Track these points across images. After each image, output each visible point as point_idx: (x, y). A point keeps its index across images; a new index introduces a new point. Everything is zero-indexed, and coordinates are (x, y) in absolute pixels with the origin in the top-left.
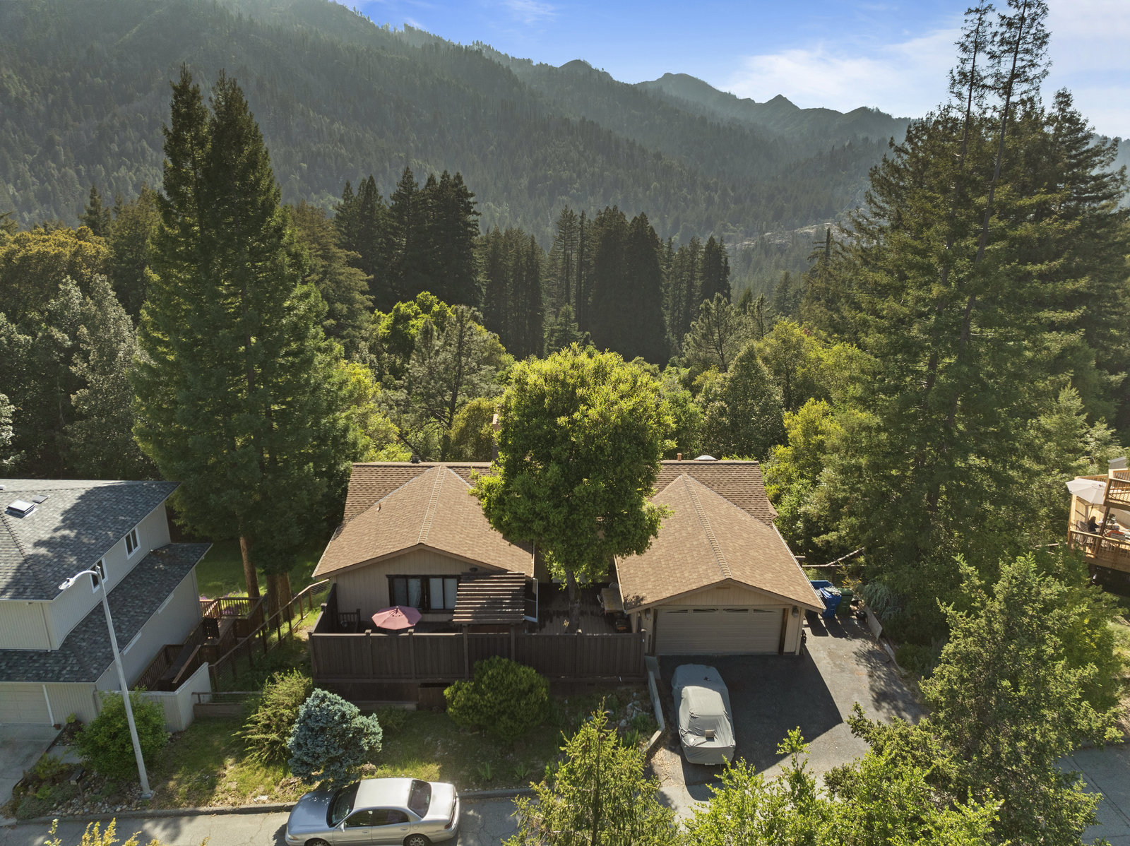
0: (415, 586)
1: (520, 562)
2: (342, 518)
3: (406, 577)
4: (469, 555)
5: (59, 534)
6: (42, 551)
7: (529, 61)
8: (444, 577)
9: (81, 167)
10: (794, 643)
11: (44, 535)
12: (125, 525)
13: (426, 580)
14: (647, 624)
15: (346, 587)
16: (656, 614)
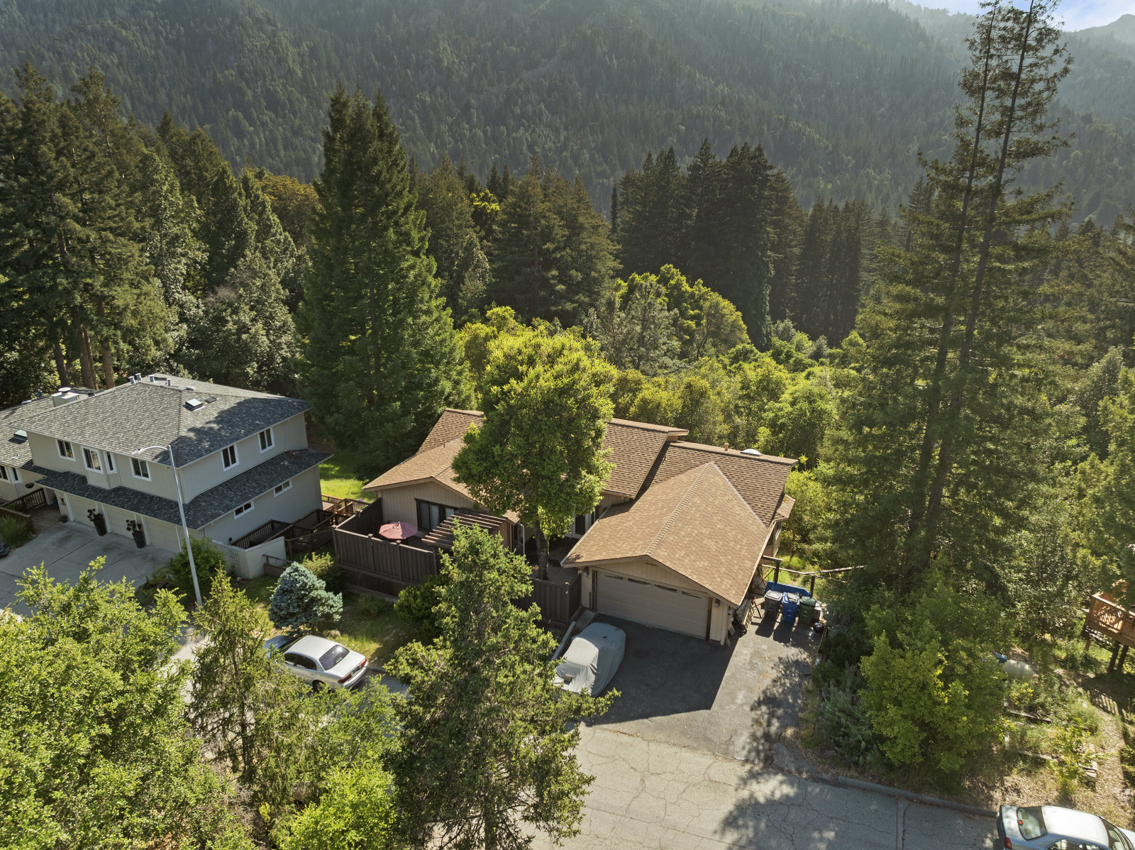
0: (435, 511)
2: (417, 450)
3: (428, 503)
5: (208, 425)
6: (191, 435)
8: (455, 509)
9: (488, 128)
10: (719, 633)
11: (198, 425)
12: (257, 427)
13: (442, 509)
14: (587, 581)
15: (390, 503)
16: (595, 574)
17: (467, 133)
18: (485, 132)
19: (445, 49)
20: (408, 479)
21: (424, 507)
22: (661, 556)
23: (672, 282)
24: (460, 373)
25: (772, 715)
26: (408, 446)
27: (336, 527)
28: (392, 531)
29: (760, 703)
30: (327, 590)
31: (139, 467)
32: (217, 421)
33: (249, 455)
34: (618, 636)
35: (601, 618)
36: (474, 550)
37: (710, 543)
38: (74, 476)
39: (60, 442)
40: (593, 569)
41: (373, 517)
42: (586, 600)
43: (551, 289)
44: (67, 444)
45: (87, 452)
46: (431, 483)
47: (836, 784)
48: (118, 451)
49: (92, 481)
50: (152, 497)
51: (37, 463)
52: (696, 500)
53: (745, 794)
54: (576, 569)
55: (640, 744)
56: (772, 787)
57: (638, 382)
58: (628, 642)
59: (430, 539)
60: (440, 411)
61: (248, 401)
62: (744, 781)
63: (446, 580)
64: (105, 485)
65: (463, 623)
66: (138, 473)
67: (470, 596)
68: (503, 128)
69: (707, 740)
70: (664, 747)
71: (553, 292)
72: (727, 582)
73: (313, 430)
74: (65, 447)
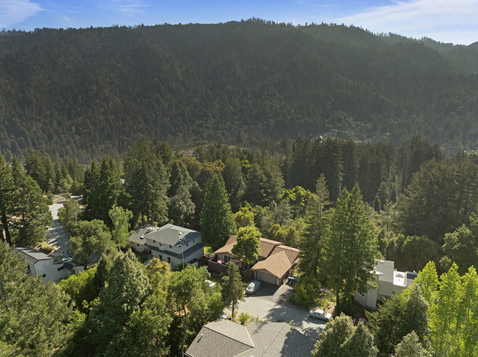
2: (225, 245)
6: (180, 240)
10: (278, 284)
11: (182, 238)
12: (193, 239)
13: (229, 258)
14: (255, 273)
15: (219, 256)
16: (256, 272)
17: (246, 102)
18: (253, 102)
19: (238, 68)
20: (223, 252)
21: (226, 258)
22: (268, 269)
23: (298, 192)
24: (234, 227)
25: (283, 297)
26: (222, 244)
27: (209, 260)
28: (220, 262)
29: (281, 295)
30: (208, 272)
31: (171, 247)
32: (185, 237)
33: (191, 244)
34: (259, 283)
35: (257, 280)
36: (232, 265)
37: (278, 267)
38: (156, 247)
39: (154, 240)
40: (256, 271)
41: (216, 258)
42: (255, 277)
43: (262, 195)
44: (155, 241)
45: (160, 243)
46: (227, 253)
47: (290, 307)
48: (167, 243)
49: (160, 249)
50: (173, 253)
51: (147, 244)
52: (277, 259)
54: (253, 271)
55: (260, 300)
56: (278, 307)
57: (278, 227)
58: (261, 285)
59: (227, 264)
60: (230, 236)
61: (190, 233)
62: (274, 306)
63: (229, 268)
64: (163, 250)
65: (231, 273)
66: (170, 248)
67: (232, 270)
68: (260, 100)
69: (271, 300)
70: (264, 301)
71: (262, 196)
72: (279, 274)
73: (203, 240)
74: (154, 242)
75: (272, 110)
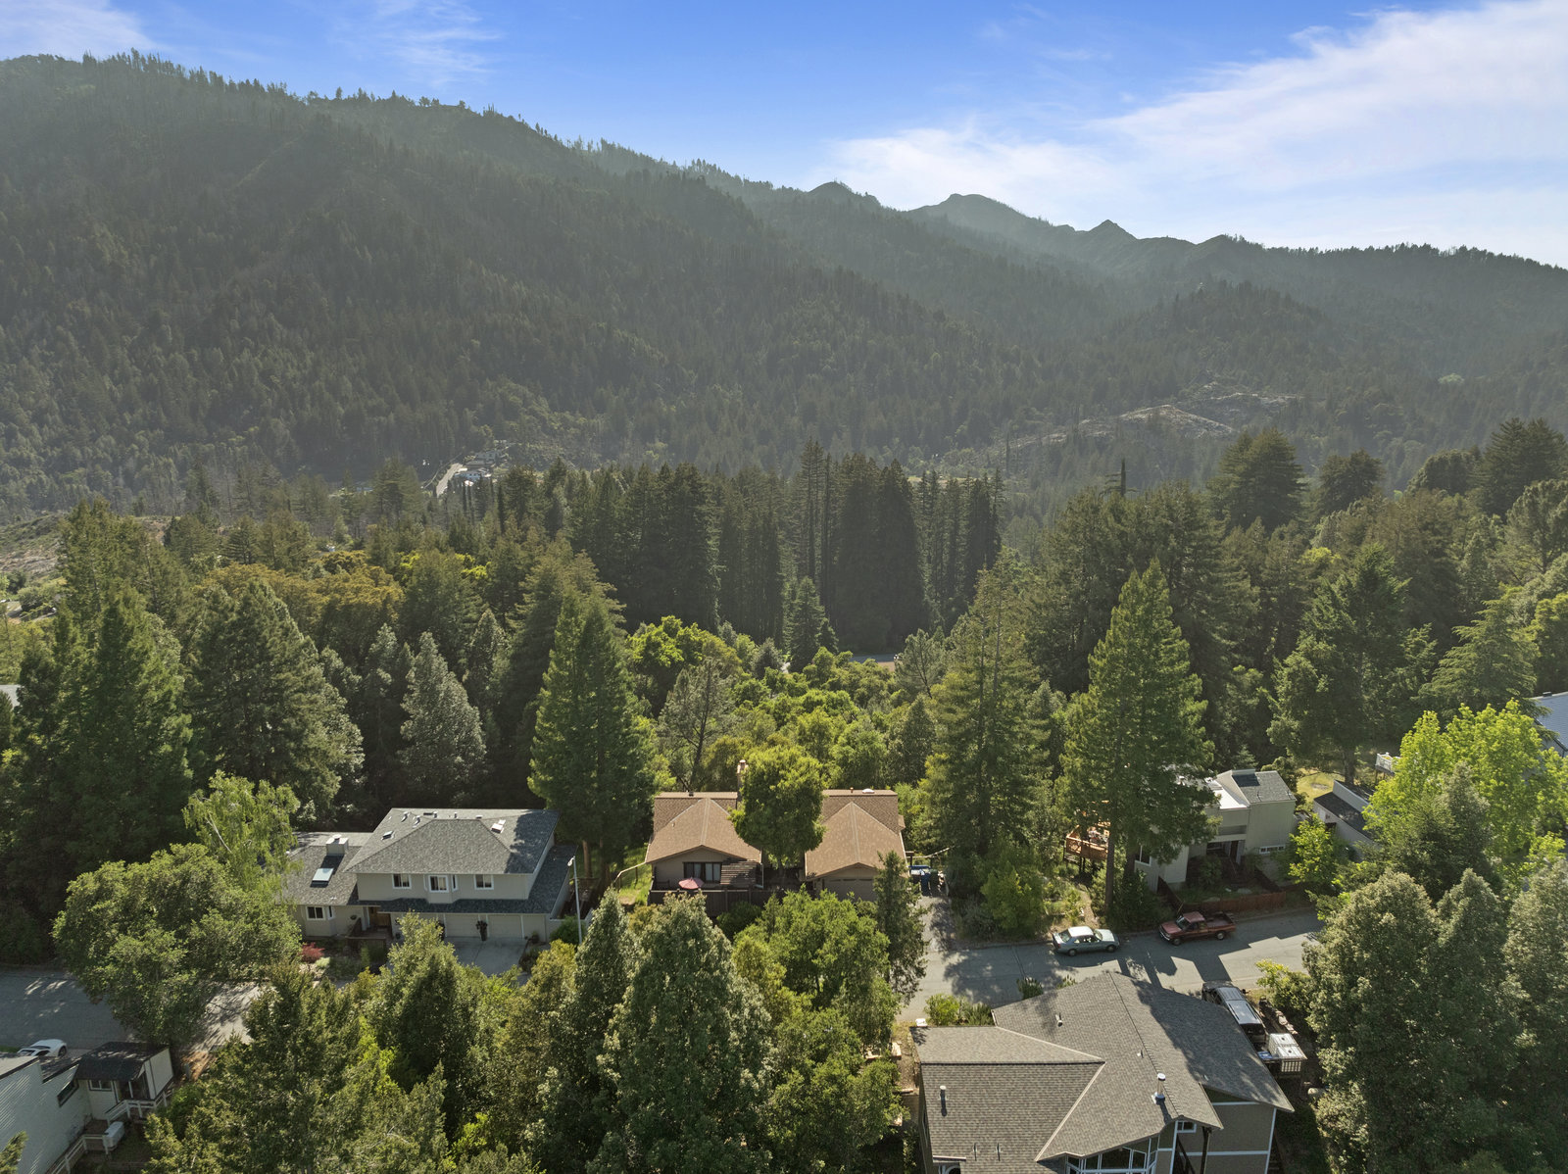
0: (697, 868)
1: (754, 855)
2: (652, 831)
3: (693, 863)
4: (727, 851)
7: (768, 185)
8: (713, 863)
9: (194, 351)
11: (512, 843)
12: (547, 836)
13: (703, 865)
14: (820, 887)
15: (662, 869)
16: (824, 882)
18: (190, 358)
20: (680, 850)
21: (690, 868)
25: (941, 930)
28: (689, 884)
31: (482, 880)
32: (519, 837)
38: (412, 900)
39: (393, 877)
44: (402, 877)
45: (431, 879)
46: (698, 850)
47: (981, 949)
48: (462, 873)
49: (434, 900)
50: (496, 901)
51: (361, 897)
53: (947, 964)
56: (956, 959)
62: (944, 960)
64: (450, 900)
66: (480, 885)
74: (396, 885)
75: (271, 384)
